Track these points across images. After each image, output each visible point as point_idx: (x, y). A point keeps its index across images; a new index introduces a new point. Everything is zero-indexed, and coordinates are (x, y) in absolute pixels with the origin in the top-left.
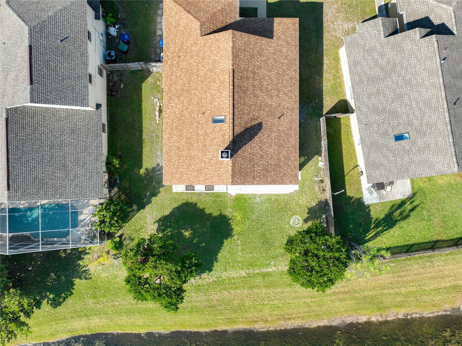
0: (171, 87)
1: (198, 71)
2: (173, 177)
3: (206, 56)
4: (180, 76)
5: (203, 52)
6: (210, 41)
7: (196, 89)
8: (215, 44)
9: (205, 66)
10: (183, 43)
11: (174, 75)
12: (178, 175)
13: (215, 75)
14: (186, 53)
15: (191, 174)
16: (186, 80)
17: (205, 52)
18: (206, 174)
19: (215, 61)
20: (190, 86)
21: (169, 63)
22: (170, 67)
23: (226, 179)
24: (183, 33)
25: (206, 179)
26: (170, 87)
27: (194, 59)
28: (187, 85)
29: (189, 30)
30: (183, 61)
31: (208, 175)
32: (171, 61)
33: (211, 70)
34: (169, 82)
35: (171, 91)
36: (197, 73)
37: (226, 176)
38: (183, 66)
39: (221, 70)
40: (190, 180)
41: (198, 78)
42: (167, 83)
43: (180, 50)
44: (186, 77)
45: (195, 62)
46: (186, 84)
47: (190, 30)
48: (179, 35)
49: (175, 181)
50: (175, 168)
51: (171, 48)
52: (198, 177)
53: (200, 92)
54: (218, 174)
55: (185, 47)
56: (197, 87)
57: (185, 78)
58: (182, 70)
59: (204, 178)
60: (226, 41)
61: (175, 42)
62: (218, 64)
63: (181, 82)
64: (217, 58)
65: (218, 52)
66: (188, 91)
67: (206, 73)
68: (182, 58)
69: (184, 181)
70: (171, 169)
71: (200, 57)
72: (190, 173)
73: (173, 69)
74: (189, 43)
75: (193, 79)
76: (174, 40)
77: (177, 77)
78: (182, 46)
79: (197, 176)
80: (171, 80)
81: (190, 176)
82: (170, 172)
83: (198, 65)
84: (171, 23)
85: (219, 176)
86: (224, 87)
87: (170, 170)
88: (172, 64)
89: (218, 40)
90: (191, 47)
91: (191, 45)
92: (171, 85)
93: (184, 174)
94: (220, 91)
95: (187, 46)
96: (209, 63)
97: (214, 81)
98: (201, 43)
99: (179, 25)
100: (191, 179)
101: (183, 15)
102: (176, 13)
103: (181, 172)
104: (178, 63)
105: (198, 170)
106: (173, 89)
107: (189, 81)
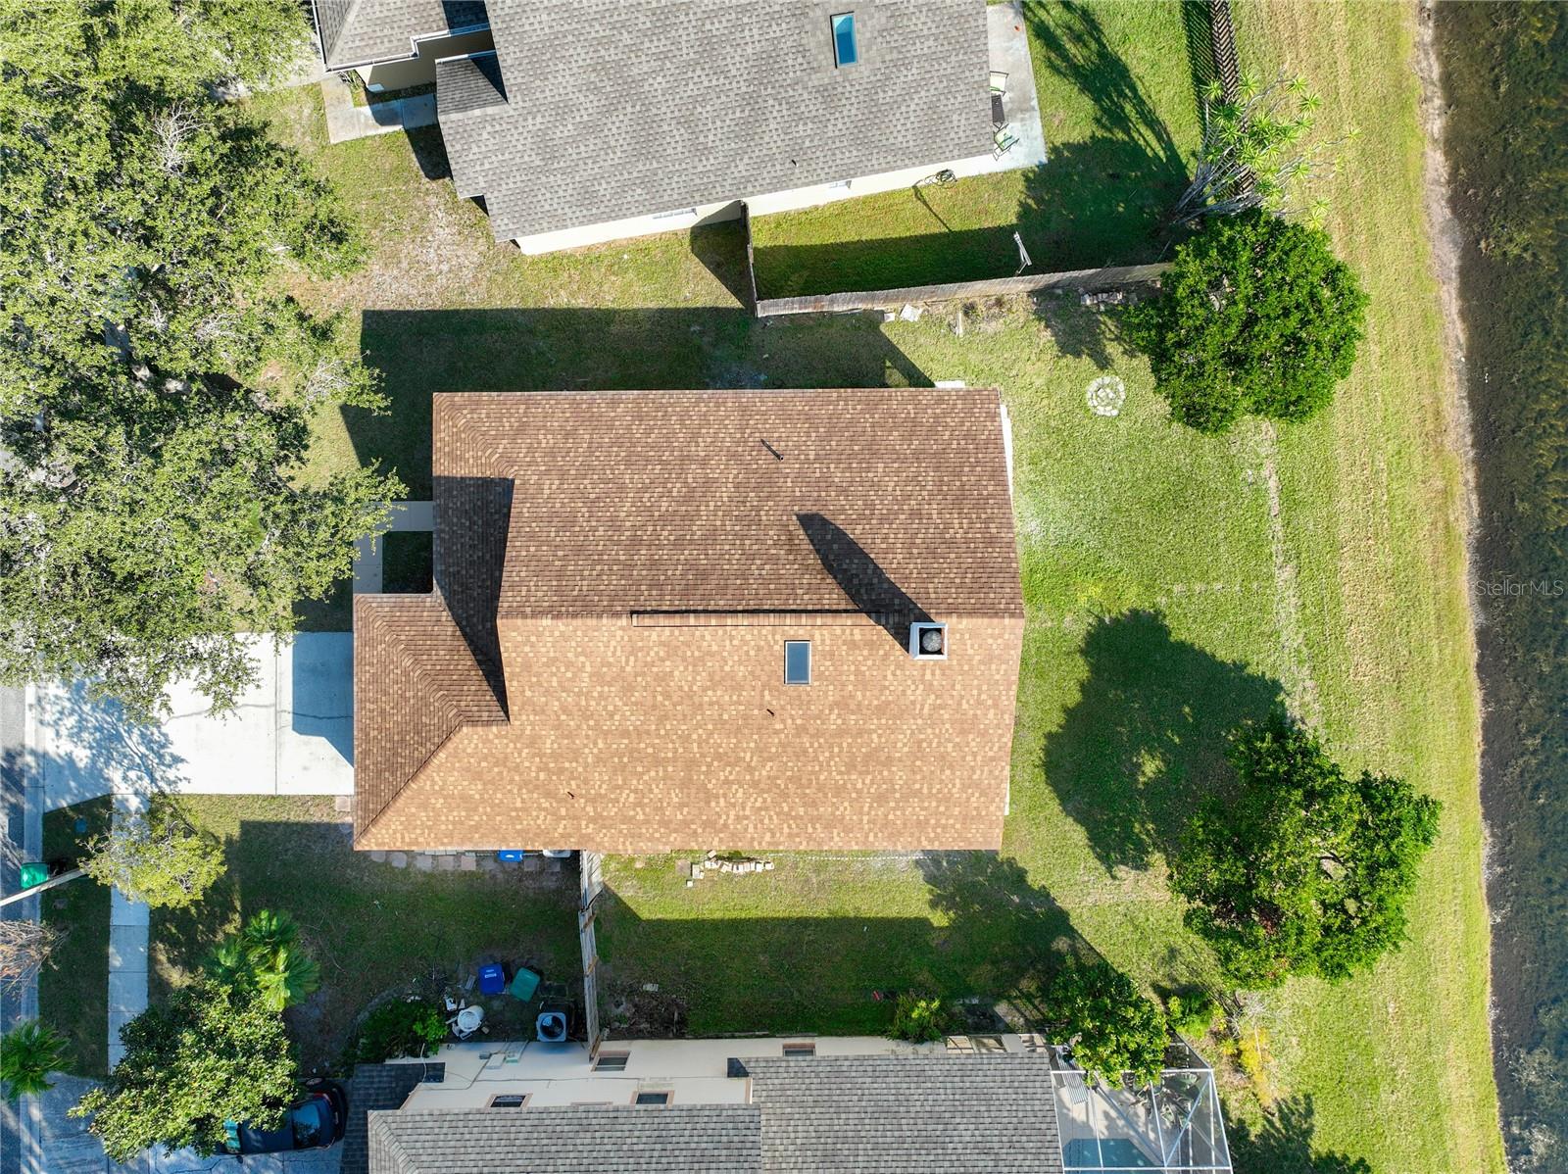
0: (671, 821)
1: (625, 734)
2: (979, 814)
3: (577, 704)
4: (636, 791)
5: (563, 717)
6: (528, 693)
7: (686, 739)
8: (538, 675)
9: (610, 708)
10: (526, 783)
11: (632, 813)
12: (973, 799)
13: (643, 674)
14: (561, 771)
15: (974, 754)
16: (653, 774)
17: (565, 710)
18: (979, 703)
19: (597, 677)
20: (675, 759)
21: (590, 830)
22: (604, 826)
23: (1001, 636)
24: (492, 782)
25: (995, 705)
26: (672, 826)
27: (586, 746)
28: (670, 769)
29: (484, 764)
30: (586, 782)
31: (984, 697)
32: (584, 823)
33: (628, 689)
34: (656, 831)
35: (686, 823)
36: (634, 736)
37: (992, 636)
38: (603, 782)
39: (632, 653)
40: (992, 759)
41: (648, 732)
42: (657, 835)
43: (548, 795)
44: (643, 774)
45: (595, 744)
46: (665, 771)
47: (485, 758)
48: (499, 796)
49: (992, 809)
50: (947, 808)
51: (539, 822)
52: (986, 731)
53: (699, 726)
54: (981, 662)
55: (542, 776)
56: (680, 737)
57: (646, 777)
58: (618, 787)
59: (992, 711)
60: (533, 639)
61: (521, 809)
62: (609, 665)
63: (656, 791)
64: (588, 669)
65: (569, 665)
66: (691, 764)
67: (636, 704)
68: (578, 786)
69: (996, 778)
70: (951, 821)
71: (579, 727)
72: (969, 758)
73: (611, 818)
74: (527, 764)
75: (650, 750)
76: (514, 814)
77: (639, 804)
78: (537, 787)
79: (983, 734)
80: (647, 822)
81: (979, 758)
82: (958, 826)
83: (606, 734)
84: (454, 823)
85: (989, 660)
86: (687, 644)
87: (953, 826)
88: (592, 820)
89: (527, 666)
90: (541, 755)
91: (534, 755)
92: (665, 823)
93: (970, 778)
94: (702, 659)
95: (540, 770)
96: (601, 694)
97: (663, 678)
98: (532, 724)
99: (465, 798)
100: (991, 754)
101: (434, 783)
102: (424, 806)
103: (964, 788)
104: (593, 801)
105: (963, 732)
106: (679, 817)
107: (657, 762)
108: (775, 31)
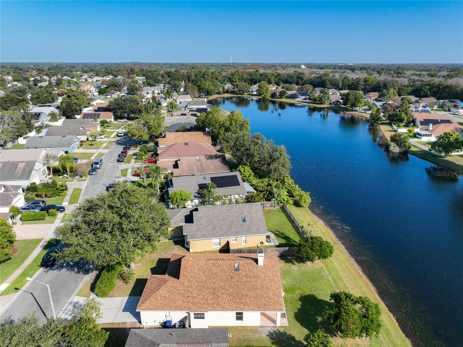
0: (209, 303)
1: (202, 282)
2: (277, 302)
3: (194, 275)
4: (202, 296)
5: (190, 278)
6: (184, 273)
7: (214, 283)
8: (187, 269)
9: (200, 276)
10: (179, 293)
11: (201, 301)
12: (275, 298)
13: (207, 269)
14: (187, 290)
15: (274, 287)
16: (207, 291)
17: (191, 276)
18: (273, 275)
19: (199, 270)
20: (212, 288)
21: (191, 306)
22: (194, 305)
23: (275, 262)
24: (172, 293)
25: (276, 276)
26: (209, 305)
27: (194, 284)
28: (210, 290)
29: (171, 289)
30: (192, 293)
31: (274, 274)
32: (190, 304)
33: (204, 272)
34: (206, 306)
35: (213, 304)
36: (204, 282)
37: (273, 262)
38: (196, 293)
39: (206, 265)
40: (278, 288)
41: (207, 282)
42: (206, 307)
43: (184, 296)
44: (205, 291)
45: (196, 284)
46: (209, 291)
47: (172, 287)
48: (173, 296)
49: (280, 300)
50: (270, 300)
51: (180, 303)
52: (275, 281)
53: (217, 280)
54: (272, 267)
55: (183, 292)
56: (213, 283)
57: (205, 292)
58: (199, 294)
59: (276, 277)
60: (188, 262)
61: (177, 300)
62: (201, 267)
63: (207, 295)
64: (197, 268)
65: (194, 267)
66: (215, 289)
67: (205, 275)
68: (190, 294)
69: (279, 293)
70: (272, 304)
71: (193, 280)
72: (273, 288)
73: (196, 302)
74: (180, 289)
75: (207, 286)
76: (175, 301)
77: (203, 299)
78: (181, 294)
79: (275, 282)
80: (204, 303)
81: (275, 288)
82: (273, 305)
83: (198, 282)
84: (161, 303)
85: (273, 267)
86: (216, 263)
87: (272, 305)
88: (192, 303)
89: (185, 268)
90: (184, 287)
91: (183, 286)
92: (208, 304)
93: (274, 293)
94: (219, 266)
95: (183, 290)
96: (199, 273)
97: (211, 270)
98: (184, 280)
99: (165, 297)
100: (277, 287)
101: (160, 293)
102: (155, 299)
103: (273, 295)
104: (192, 298)
105: (271, 282)
106: (211, 302)
107: (208, 288)
108: (234, 218)
